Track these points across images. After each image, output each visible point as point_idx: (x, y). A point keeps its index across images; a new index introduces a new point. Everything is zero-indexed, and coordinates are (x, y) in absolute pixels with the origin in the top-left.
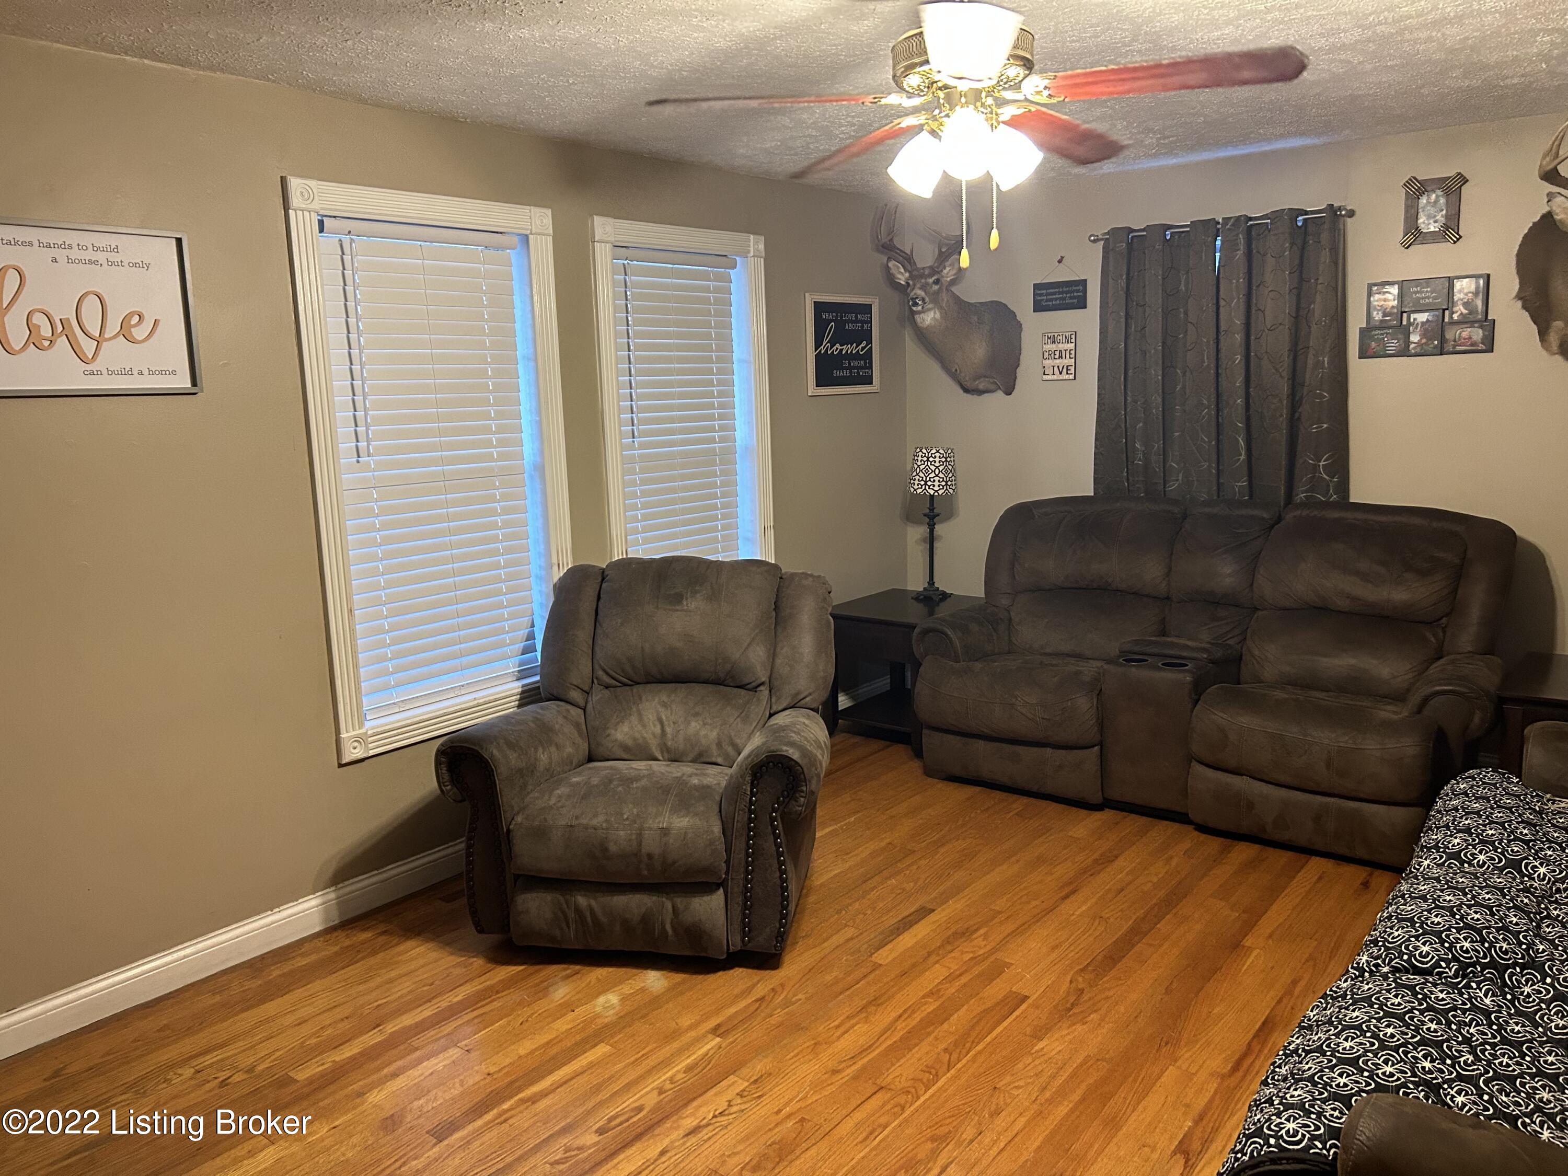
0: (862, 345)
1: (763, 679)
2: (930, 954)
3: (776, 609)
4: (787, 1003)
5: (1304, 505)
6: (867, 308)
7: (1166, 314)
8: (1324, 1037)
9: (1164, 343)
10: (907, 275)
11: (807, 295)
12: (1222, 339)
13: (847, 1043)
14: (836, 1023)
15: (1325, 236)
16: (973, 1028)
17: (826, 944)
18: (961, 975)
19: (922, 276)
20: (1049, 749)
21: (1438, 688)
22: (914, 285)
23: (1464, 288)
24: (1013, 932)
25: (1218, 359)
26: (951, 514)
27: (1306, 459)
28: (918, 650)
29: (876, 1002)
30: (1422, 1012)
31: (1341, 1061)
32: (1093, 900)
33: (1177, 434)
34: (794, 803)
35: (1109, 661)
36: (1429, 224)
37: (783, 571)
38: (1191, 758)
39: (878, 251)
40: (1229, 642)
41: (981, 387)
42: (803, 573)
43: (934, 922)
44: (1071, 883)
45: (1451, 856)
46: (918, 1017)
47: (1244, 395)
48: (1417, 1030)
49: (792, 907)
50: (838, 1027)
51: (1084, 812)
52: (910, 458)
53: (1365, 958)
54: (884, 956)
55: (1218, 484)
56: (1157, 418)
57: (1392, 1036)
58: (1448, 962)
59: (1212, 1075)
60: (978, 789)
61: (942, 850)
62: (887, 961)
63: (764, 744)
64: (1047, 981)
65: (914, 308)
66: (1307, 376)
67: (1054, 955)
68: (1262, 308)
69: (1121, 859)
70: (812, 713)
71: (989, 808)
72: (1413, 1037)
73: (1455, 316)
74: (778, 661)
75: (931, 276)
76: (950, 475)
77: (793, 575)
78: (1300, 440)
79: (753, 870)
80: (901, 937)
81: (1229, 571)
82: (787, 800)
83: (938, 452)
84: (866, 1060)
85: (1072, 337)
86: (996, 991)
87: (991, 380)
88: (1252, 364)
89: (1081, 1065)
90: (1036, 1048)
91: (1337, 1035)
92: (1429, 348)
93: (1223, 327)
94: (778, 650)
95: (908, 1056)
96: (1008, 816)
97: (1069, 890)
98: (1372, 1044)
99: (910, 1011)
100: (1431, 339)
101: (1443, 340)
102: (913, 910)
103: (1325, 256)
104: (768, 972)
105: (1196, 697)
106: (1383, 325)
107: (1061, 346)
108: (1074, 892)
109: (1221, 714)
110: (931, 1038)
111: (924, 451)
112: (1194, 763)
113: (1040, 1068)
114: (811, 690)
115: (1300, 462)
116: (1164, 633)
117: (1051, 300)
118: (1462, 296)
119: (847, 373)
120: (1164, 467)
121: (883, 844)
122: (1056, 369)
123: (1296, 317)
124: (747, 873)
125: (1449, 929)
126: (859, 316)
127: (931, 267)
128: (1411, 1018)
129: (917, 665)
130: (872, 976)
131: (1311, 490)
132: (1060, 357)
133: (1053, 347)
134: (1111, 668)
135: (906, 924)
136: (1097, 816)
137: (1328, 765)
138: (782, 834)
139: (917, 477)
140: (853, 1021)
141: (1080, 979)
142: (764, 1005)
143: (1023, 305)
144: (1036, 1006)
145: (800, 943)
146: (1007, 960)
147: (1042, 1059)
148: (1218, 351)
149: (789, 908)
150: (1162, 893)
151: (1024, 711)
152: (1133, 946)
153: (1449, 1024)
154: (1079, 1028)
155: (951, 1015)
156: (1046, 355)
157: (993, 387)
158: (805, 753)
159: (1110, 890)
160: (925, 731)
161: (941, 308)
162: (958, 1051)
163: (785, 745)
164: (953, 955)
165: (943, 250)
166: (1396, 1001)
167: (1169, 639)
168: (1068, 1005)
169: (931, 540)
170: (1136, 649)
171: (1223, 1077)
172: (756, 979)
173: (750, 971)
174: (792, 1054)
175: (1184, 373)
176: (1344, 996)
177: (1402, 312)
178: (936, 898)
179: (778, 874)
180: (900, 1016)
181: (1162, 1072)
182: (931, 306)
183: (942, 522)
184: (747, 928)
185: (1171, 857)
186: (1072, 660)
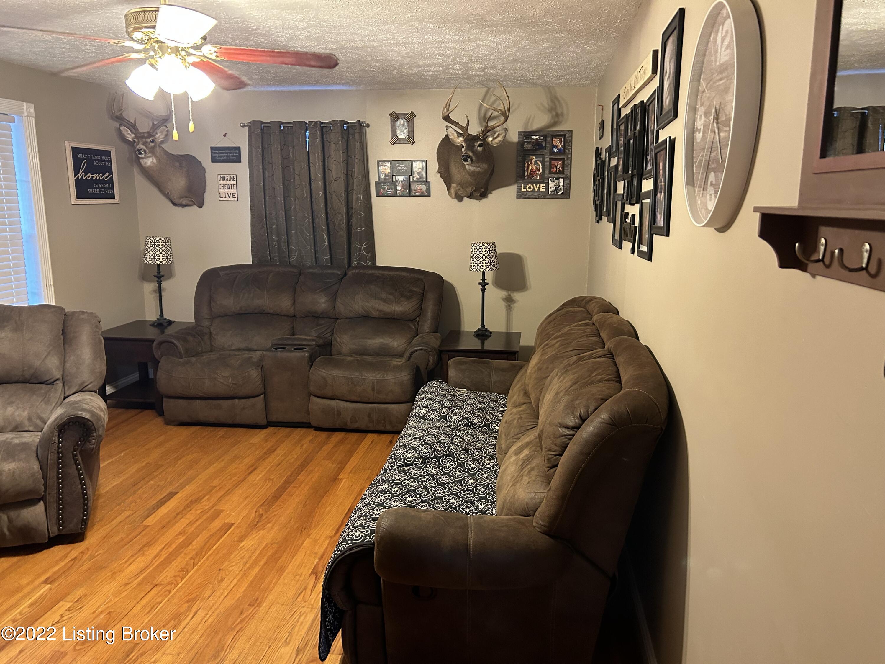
0: (106, 175)
1: (58, 377)
2: (177, 515)
3: (64, 333)
4: (92, 557)
5: (355, 268)
6: (108, 153)
7: (283, 169)
8: (370, 499)
9: (283, 184)
10: (133, 135)
11: (66, 142)
12: (312, 183)
13: (133, 568)
14: (125, 560)
15: (357, 136)
16: (205, 544)
17: (113, 523)
18: (196, 521)
19: (143, 137)
20: (236, 400)
21: (416, 348)
22: (139, 142)
23: (418, 166)
24: (223, 495)
25: (311, 194)
26: (170, 275)
27: (356, 245)
28: (157, 354)
29: (148, 544)
30: (408, 480)
31: (377, 505)
32: (265, 472)
33: (293, 232)
34: (88, 444)
35: (267, 350)
36: (402, 134)
37: (66, 311)
38: (311, 394)
39: (112, 119)
40: (326, 336)
41: (184, 203)
42: (80, 312)
43: (179, 498)
44: (252, 466)
45: (420, 418)
46: (174, 546)
47: (325, 212)
48: (406, 487)
49: (90, 504)
50: (126, 562)
51: (258, 430)
52: (143, 243)
53: (387, 464)
54: (151, 521)
55: (316, 258)
56: (283, 223)
57: (397, 491)
58: (418, 459)
59: (326, 537)
60: (198, 427)
61: (180, 462)
62: (153, 523)
63: (65, 412)
64: (245, 513)
65: (140, 156)
66: (354, 204)
67: (246, 502)
68: (331, 169)
69: (278, 449)
70: (93, 393)
71: (204, 437)
72: (405, 490)
73: (415, 179)
74: (68, 365)
75: (149, 138)
76: (169, 253)
77: (74, 313)
78: (353, 236)
79: (62, 487)
80: (160, 510)
81: (323, 301)
82: (83, 443)
83: (160, 239)
84: (144, 575)
85: (234, 178)
86: (217, 524)
87: (190, 199)
88: (328, 197)
89: (264, 548)
90: (240, 546)
91: (375, 496)
92: (405, 193)
93: (312, 178)
94: (67, 358)
95: (170, 566)
96: (217, 438)
97: (252, 469)
98: (389, 496)
99: (169, 544)
100: (405, 189)
101: (410, 190)
102: (165, 494)
103: (358, 145)
104: (76, 544)
105: (311, 364)
106: (385, 181)
107: (228, 182)
108: (255, 469)
109: (323, 371)
110: (182, 555)
111: (152, 239)
112: (312, 397)
113: (243, 555)
114: (91, 381)
115: (353, 246)
116: (293, 334)
117: (221, 157)
118: (416, 169)
119: (97, 191)
120: (288, 248)
121: (143, 464)
122: (226, 194)
123: (347, 175)
124: (59, 489)
125: (419, 446)
126: (103, 157)
127: (148, 132)
128: (404, 483)
129: (156, 363)
130: (144, 532)
131: (359, 260)
132: (229, 188)
133: (224, 182)
134: (268, 353)
135: (163, 502)
136: (265, 432)
137: (373, 390)
138: (81, 463)
139: (149, 254)
140: (136, 556)
141: (261, 510)
142: (77, 561)
143: (205, 159)
144: (238, 527)
145: (97, 525)
146: (221, 509)
147: (244, 550)
148: (311, 189)
149: (89, 504)
150: (299, 463)
151: (222, 381)
152: (286, 489)
153: (418, 483)
154: (262, 532)
155: (193, 541)
156: (221, 187)
157: (191, 203)
158: (93, 414)
159: (273, 465)
160: (164, 399)
161: (156, 157)
162: (198, 557)
163: (81, 411)
164: (191, 512)
165: (155, 123)
166: (398, 478)
167: (296, 336)
168: (255, 523)
169: (160, 290)
170: (280, 342)
171: (331, 537)
172: (71, 548)
173: (65, 546)
174: (99, 582)
175: (295, 200)
176: (379, 482)
177: (393, 176)
178: (178, 486)
179: (80, 486)
180: (163, 548)
181: (304, 541)
182: (150, 155)
183: (166, 279)
184: (61, 521)
185: (303, 445)
186: (247, 352)
